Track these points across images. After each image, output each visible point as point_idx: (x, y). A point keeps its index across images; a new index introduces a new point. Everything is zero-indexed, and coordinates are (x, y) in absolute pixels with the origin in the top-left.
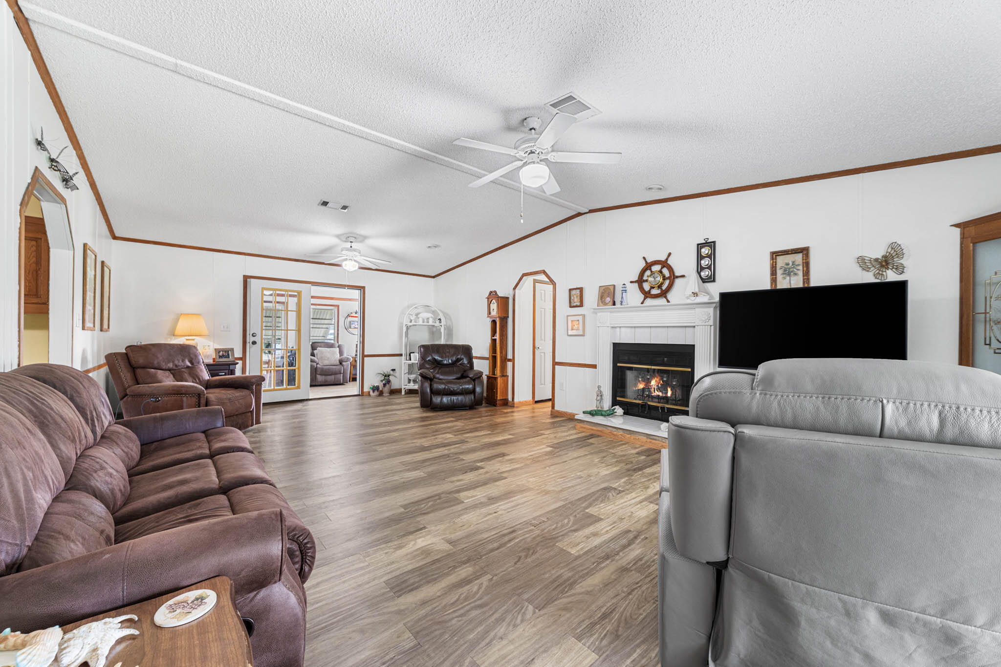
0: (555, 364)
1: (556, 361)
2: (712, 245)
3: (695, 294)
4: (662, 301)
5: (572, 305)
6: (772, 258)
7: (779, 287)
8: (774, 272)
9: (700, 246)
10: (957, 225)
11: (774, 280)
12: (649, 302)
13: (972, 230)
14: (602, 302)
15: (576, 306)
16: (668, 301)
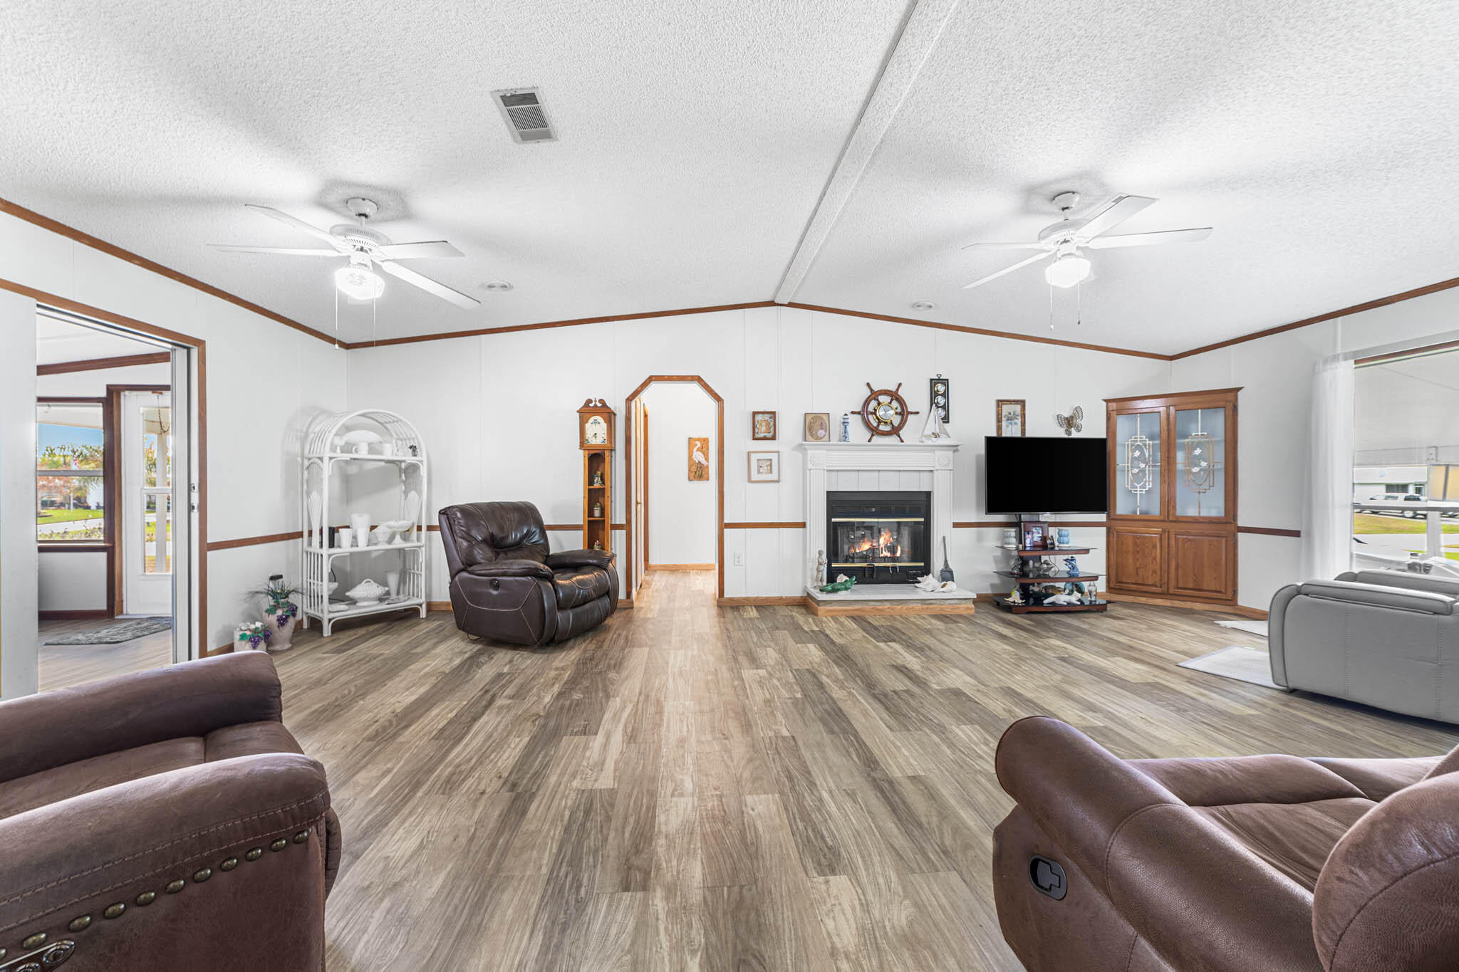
0: (723, 526)
1: (726, 521)
2: (945, 382)
3: (936, 435)
4: (893, 440)
5: (757, 436)
6: (998, 406)
7: (1004, 435)
8: (999, 420)
9: (933, 382)
10: (1105, 400)
11: (999, 428)
12: (877, 440)
13: (1113, 406)
14: (812, 436)
15: (765, 438)
16: (902, 441)
